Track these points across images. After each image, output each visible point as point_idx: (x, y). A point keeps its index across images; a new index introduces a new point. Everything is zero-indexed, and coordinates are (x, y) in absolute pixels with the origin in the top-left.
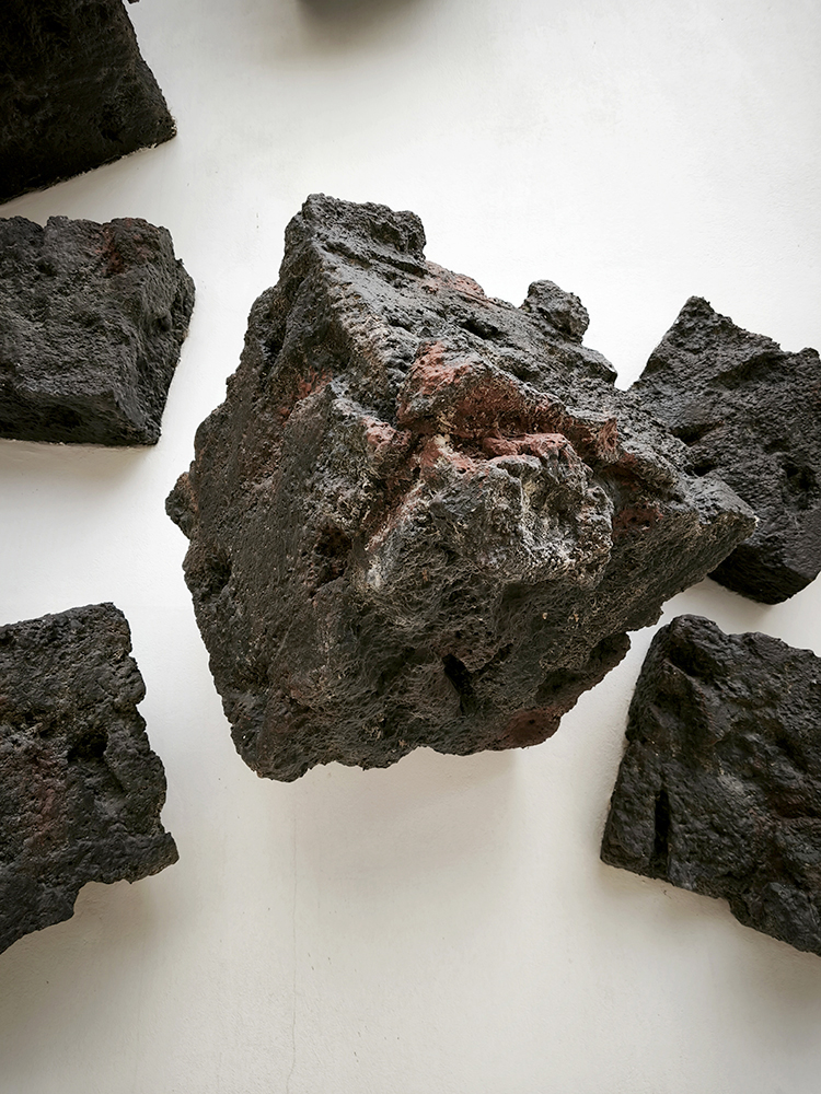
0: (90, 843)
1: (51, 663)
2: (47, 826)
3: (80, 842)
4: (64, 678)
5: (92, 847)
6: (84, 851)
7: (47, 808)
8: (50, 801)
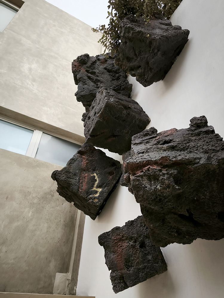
0: (146, 264)
1: (132, 228)
2: (138, 260)
3: (144, 264)
4: (134, 231)
5: (147, 265)
6: (145, 266)
7: (137, 257)
8: (137, 255)
